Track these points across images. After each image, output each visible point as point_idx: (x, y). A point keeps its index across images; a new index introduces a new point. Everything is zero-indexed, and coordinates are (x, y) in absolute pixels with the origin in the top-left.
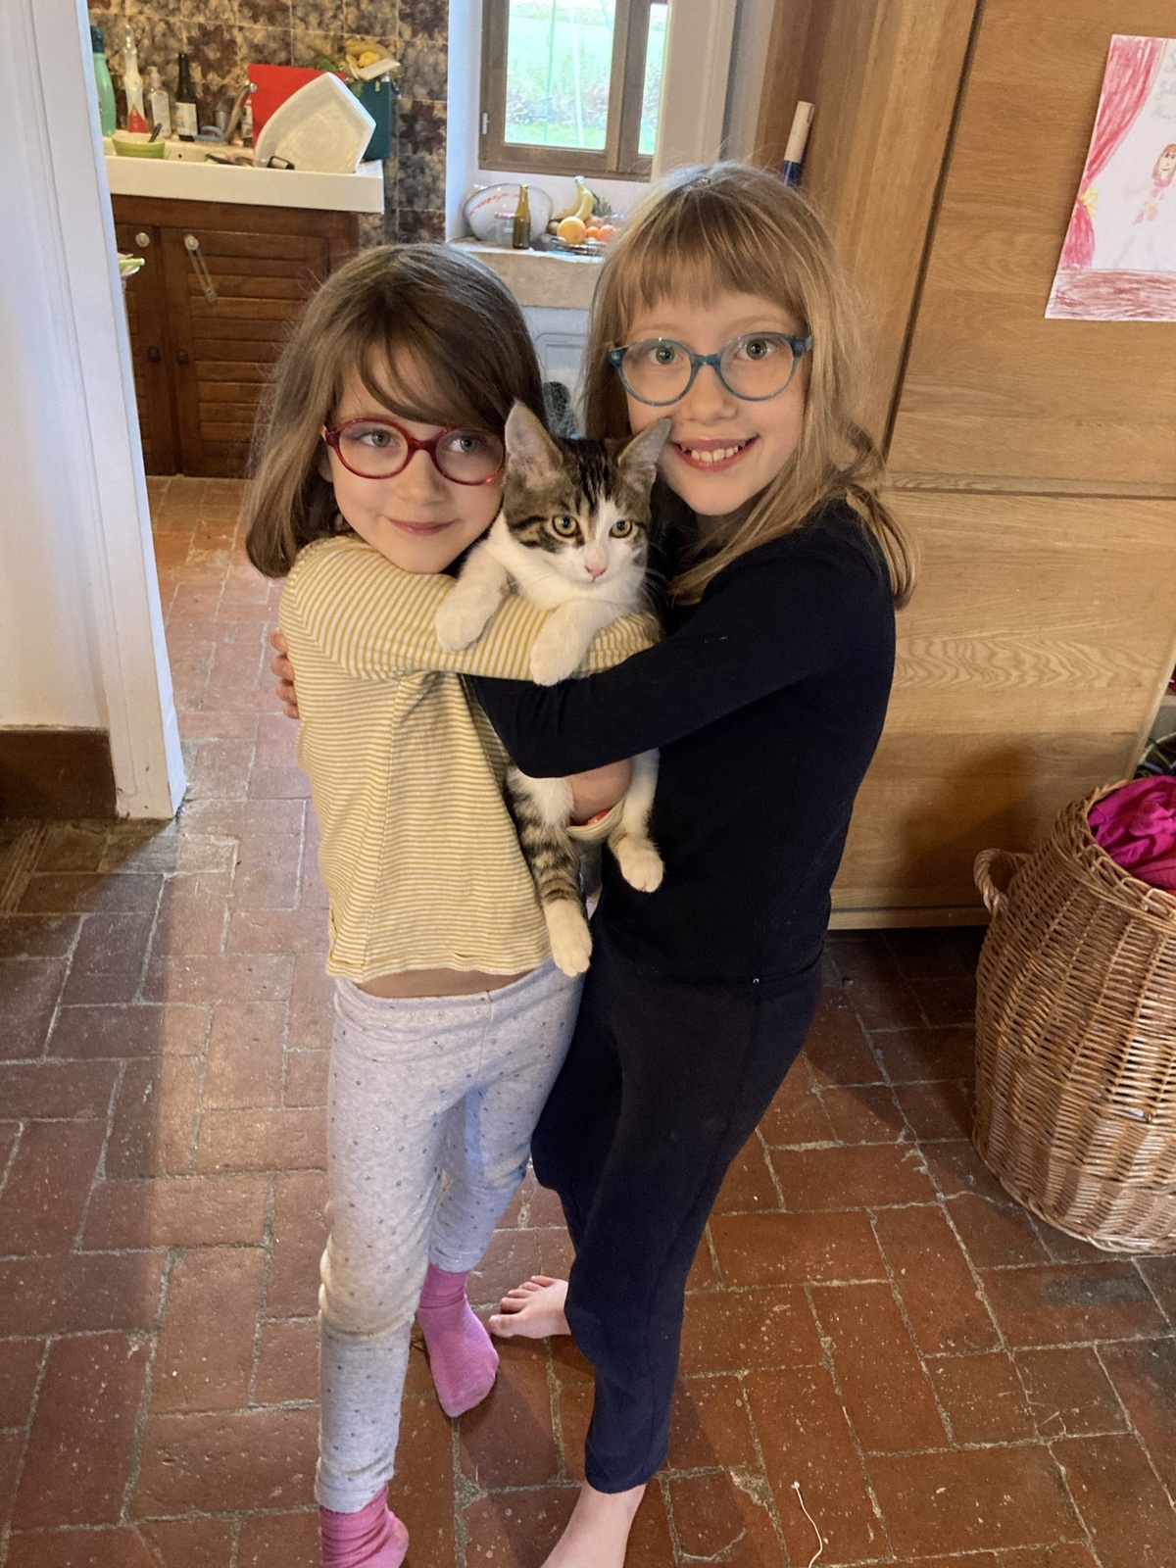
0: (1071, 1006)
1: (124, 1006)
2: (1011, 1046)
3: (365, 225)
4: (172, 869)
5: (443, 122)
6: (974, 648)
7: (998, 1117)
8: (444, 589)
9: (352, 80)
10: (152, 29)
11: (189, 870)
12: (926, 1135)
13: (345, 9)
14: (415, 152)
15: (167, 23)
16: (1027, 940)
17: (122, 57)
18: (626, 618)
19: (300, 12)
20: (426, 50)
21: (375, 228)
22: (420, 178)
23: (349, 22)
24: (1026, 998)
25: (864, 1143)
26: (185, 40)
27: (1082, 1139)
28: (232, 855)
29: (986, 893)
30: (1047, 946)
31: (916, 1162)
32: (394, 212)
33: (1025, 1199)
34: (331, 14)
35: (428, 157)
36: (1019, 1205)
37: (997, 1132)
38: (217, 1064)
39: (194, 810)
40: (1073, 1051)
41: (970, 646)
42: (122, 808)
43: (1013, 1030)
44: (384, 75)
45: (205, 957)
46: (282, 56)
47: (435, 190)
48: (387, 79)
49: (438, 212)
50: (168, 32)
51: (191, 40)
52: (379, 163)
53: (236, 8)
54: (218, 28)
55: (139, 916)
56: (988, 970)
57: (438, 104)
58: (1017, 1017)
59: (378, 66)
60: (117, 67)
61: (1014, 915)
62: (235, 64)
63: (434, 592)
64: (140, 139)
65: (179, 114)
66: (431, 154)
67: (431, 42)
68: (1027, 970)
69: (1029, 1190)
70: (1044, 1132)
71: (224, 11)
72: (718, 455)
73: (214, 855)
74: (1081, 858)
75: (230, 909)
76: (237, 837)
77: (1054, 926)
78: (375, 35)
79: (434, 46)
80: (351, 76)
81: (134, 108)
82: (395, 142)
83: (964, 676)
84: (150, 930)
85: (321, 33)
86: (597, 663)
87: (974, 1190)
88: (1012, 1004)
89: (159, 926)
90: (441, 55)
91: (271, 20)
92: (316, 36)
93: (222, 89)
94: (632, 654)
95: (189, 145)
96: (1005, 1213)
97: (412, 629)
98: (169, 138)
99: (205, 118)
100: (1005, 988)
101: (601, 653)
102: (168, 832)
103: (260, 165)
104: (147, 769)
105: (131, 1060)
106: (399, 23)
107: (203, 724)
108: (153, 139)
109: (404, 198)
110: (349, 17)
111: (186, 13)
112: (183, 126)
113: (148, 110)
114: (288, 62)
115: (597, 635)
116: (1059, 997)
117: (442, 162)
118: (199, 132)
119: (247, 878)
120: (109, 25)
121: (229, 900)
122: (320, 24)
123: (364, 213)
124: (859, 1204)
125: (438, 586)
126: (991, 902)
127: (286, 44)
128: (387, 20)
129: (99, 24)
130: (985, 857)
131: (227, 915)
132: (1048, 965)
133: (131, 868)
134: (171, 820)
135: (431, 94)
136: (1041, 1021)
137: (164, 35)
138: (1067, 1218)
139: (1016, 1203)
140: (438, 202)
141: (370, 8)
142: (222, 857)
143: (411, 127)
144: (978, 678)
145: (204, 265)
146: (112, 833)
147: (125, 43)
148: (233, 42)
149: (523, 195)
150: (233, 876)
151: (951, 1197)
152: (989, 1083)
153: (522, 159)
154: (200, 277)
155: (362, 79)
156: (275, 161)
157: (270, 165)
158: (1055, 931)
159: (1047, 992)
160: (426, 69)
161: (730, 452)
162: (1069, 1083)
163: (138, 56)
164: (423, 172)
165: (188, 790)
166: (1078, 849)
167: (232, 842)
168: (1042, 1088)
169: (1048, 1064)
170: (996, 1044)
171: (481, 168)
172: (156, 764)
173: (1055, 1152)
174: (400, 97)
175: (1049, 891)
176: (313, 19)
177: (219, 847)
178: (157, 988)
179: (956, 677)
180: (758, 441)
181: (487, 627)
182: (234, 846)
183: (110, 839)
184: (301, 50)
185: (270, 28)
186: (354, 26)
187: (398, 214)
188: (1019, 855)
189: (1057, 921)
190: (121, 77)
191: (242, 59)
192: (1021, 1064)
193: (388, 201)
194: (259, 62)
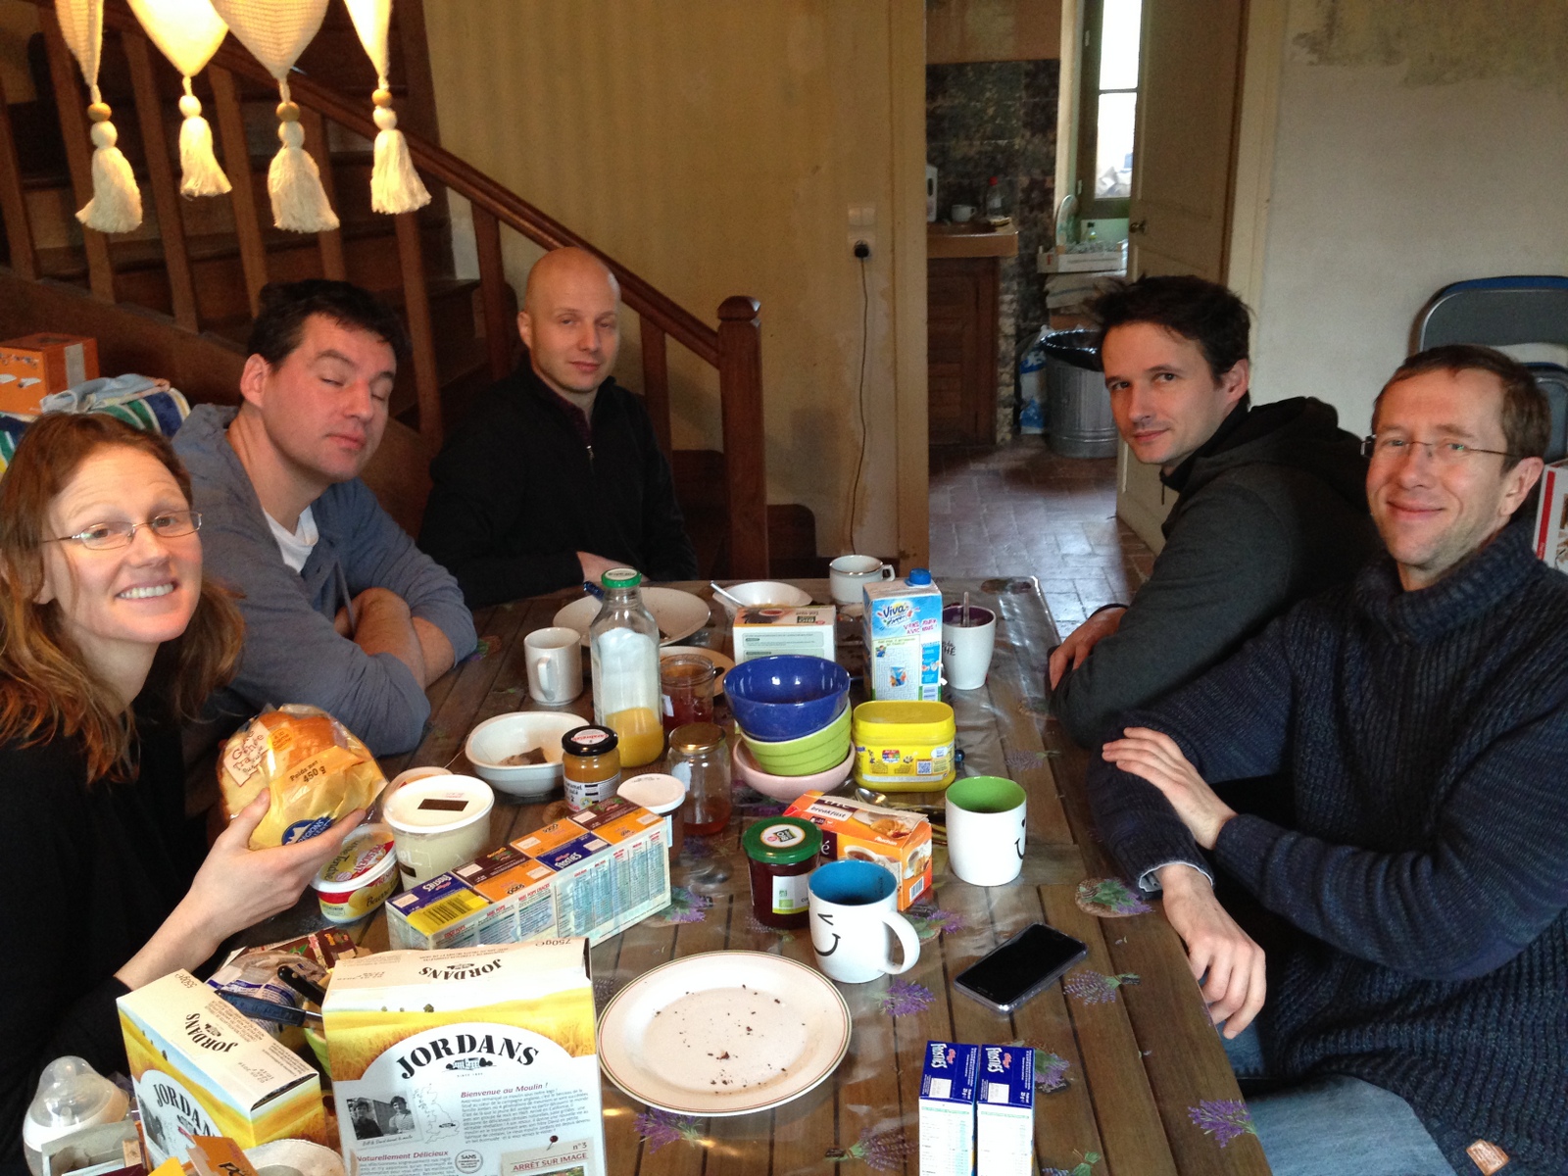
3: (1004, 265)
5: (1052, 190)
13: (985, 126)
14: (1031, 212)
20: (1041, 144)
21: (1012, 266)
22: (1034, 230)
23: (987, 133)
34: (974, 129)
57: (1049, 179)
66: (1042, 212)
67: (1044, 139)
78: (1005, 139)
79: (1047, 141)
82: (1016, 208)
85: (966, 143)
90: (1052, 146)
106: (1022, 129)
109: (1022, 244)
110: (987, 130)
117: (1050, 217)
128: (1014, 129)
135: (1043, 173)
141: (1002, 122)
143: (1028, 197)
153: (1106, 208)
160: (1042, 156)
164: (1035, 224)
174: (1021, 177)
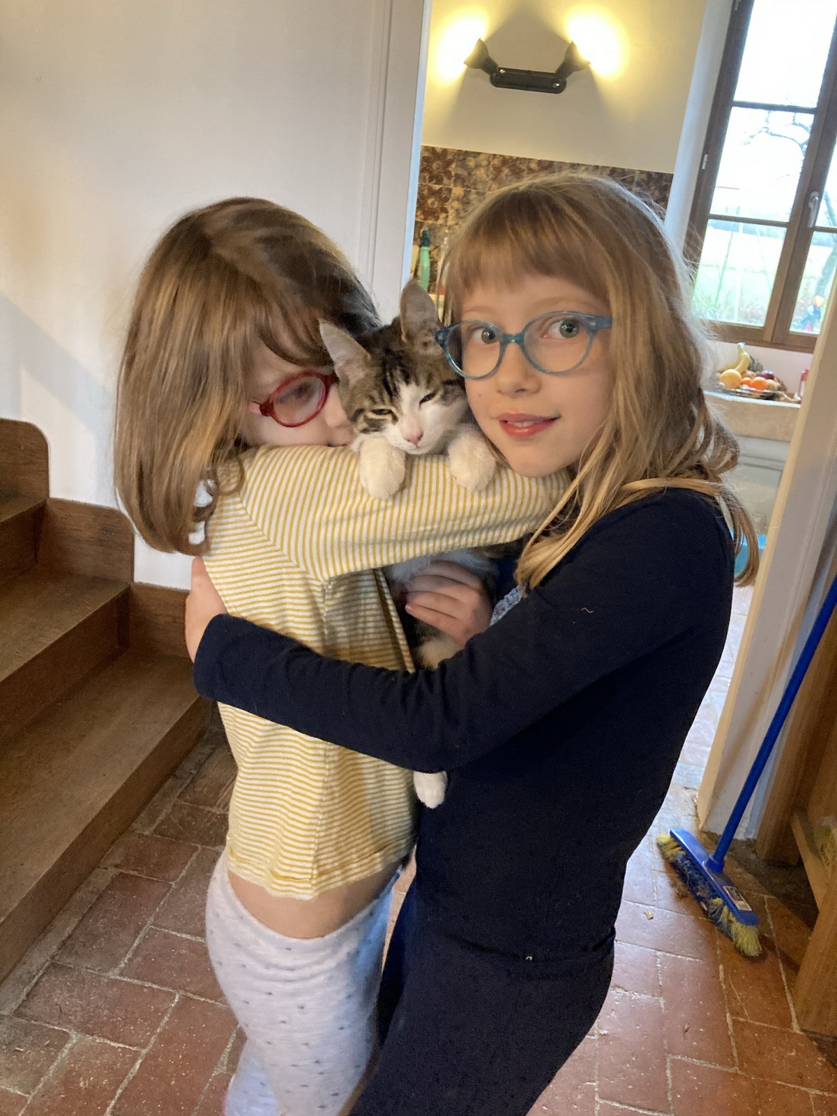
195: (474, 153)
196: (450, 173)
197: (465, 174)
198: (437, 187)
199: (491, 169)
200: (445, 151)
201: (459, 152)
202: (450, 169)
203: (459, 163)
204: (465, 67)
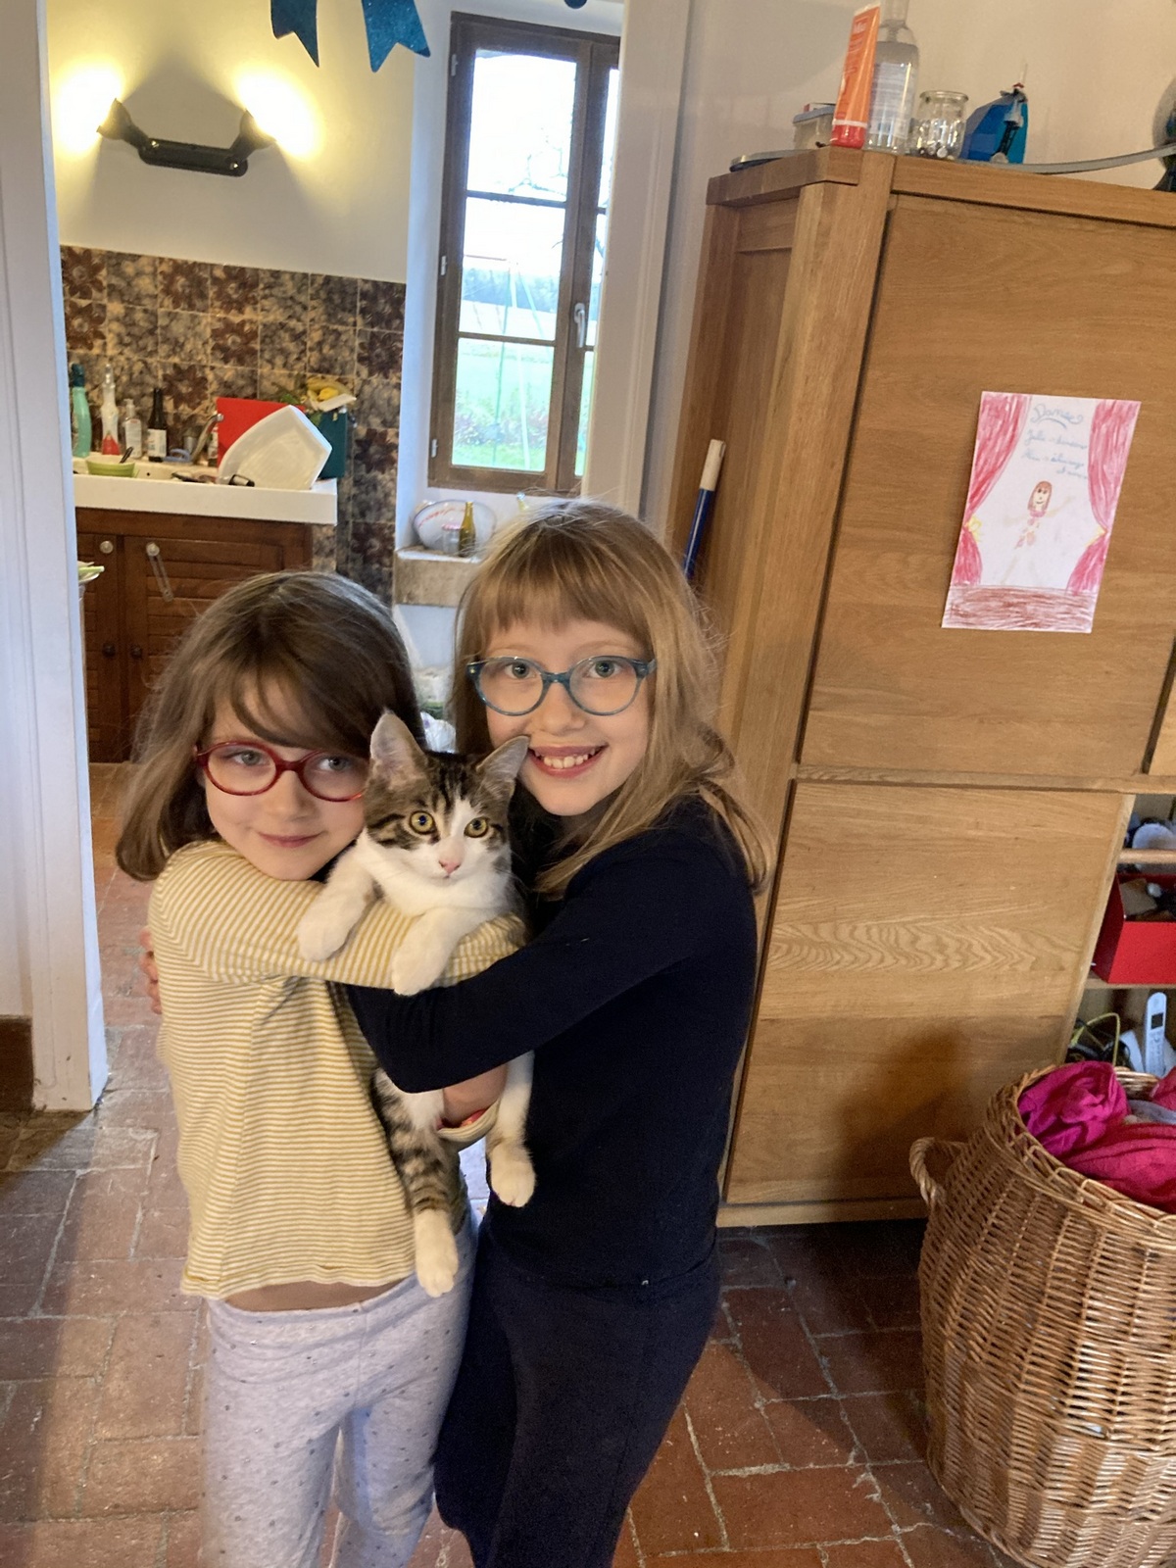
0: (1015, 1307)
1: (20, 1320)
2: (957, 1352)
3: (318, 535)
4: (86, 1165)
5: (395, 447)
6: (897, 932)
7: (952, 1436)
8: (311, 896)
9: (311, 412)
10: (131, 368)
11: (104, 1166)
12: (878, 1455)
13: (308, 353)
14: (368, 471)
15: (145, 363)
16: (966, 1235)
17: (101, 391)
18: (492, 922)
19: (267, 356)
20: (381, 387)
21: (328, 538)
22: (372, 494)
23: (312, 364)
24: (970, 1298)
25: (811, 1466)
26: (160, 377)
27: (1039, 1458)
28: (149, 1149)
29: (923, 1185)
30: (986, 1241)
31: (868, 1488)
32: (347, 523)
33: (987, 1530)
34: (295, 356)
35: (380, 476)
36: (982, 1539)
37: (951, 1451)
38: (114, 1386)
39: (114, 1101)
40: (1022, 1357)
41: (892, 930)
42: (38, 1100)
43: (958, 1334)
44: (341, 407)
45: (112, 1261)
46: (249, 391)
47: (386, 504)
48: (344, 411)
49: (389, 524)
50: (145, 370)
51: (165, 378)
52: (334, 481)
53: (209, 351)
54: (191, 368)
55: (44, 1217)
56: (930, 1268)
57: (391, 432)
58: (961, 1320)
59: (335, 399)
60: (95, 399)
61: (952, 1208)
62: (205, 398)
63: (300, 899)
64: (112, 461)
65: (150, 439)
66: (383, 473)
67: (386, 381)
68: (968, 1267)
69: (989, 1519)
70: (999, 1450)
71: (198, 354)
72: (569, 762)
73: (132, 1149)
74: (1013, 1147)
75: (143, 1208)
76: (156, 1130)
77: (992, 1219)
78: (335, 374)
79: (388, 384)
80: (311, 408)
81: (109, 434)
82: (349, 463)
83: (889, 960)
84: (56, 1234)
86: (461, 969)
87: (934, 1522)
88: (955, 1305)
89: (67, 1229)
90: (395, 391)
91: (241, 361)
92: (281, 375)
93: (192, 417)
94: (496, 959)
95: (157, 465)
96: (966, 1547)
97: (275, 936)
98: (139, 459)
99: (174, 443)
100: (947, 1287)
101: (464, 960)
102: (85, 1125)
103: (223, 482)
104: (68, 1059)
105: (21, 1382)
106: (357, 364)
107: (131, 1010)
108: (123, 461)
109: (357, 511)
110: (312, 359)
111: (163, 354)
112: (153, 449)
113: (121, 435)
114: (254, 396)
115: (461, 942)
116: (1002, 1296)
117: (393, 480)
118: (168, 454)
119: (163, 1175)
120: (91, 363)
121: (143, 1198)
122: (285, 365)
123: (318, 525)
124: (809, 1539)
125: (304, 893)
126: (929, 1194)
127: (253, 381)
128: (346, 363)
129: (82, 363)
130: (920, 1146)
131: (139, 1215)
132: (988, 1261)
133: (42, 1165)
134: (90, 1111)
135: (384, 423)
136: (986, 1324)
137: (141, 373)
138: (1033, 1552)
139: (977, 1535)
140: (390, 515)
141: (332, 353)
142: (140, 1151)
143: (365, 451)
144: (903, 962)
145: (163, 569)
146: (26, 1126)
147: (105, 379)
148: (204, 379)
149: (469, 509)
150: (149, 1172)
151: (909, 1529)
152: (939, 1394)
153: (468, 478)
154: (159, 580)
155: (321, 411)
156: (237, 479)
157: (232, 483)
158: (994, 1225)
159: (989, 1291)
160: (381, 402)
161: (580, 760)
162: (1021, 1395)
163: (116, 390)
164: (375, 487)
165: (110, 1080)
166: (1010, 1138)
167: (150, 1135)
168: (992, 1399)
169: (997, 1374)
170: (942, 1350)
171: (430, 485)
172: (77, 1055)
173: (1014, 1474)
174: (355, 425)
175: (985, 1182)
176: (279, 361)
177: (136, 1141)
178: (57, 1299)
179: (882, 961)
180: (608, 750)
181: (351, 935)
182: (152, 1140)
183: (24, 1133)
184: (266, 386)
185: (240, 368)
186: (316, 366)
187: (351, 525)
188: (956, 1144)
189: (994, 1214)
190: (99, 407)
191: (212, 394)
192: (968, 1373)
193: (341, 513)
194: (227, 396)
195: (130, 255)
196: (100, 283)
197: (123, 284)
198: (84, 303)
199: (160, 278)
200: (88, 253)
201: (110, 255)
202: (100, 278)
203: (111, 269)
204: (99, 137)
